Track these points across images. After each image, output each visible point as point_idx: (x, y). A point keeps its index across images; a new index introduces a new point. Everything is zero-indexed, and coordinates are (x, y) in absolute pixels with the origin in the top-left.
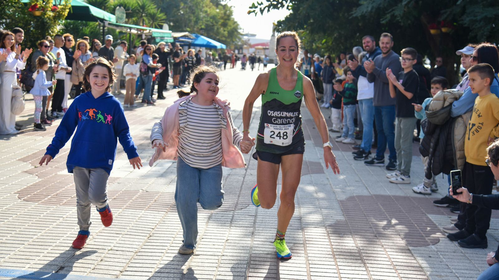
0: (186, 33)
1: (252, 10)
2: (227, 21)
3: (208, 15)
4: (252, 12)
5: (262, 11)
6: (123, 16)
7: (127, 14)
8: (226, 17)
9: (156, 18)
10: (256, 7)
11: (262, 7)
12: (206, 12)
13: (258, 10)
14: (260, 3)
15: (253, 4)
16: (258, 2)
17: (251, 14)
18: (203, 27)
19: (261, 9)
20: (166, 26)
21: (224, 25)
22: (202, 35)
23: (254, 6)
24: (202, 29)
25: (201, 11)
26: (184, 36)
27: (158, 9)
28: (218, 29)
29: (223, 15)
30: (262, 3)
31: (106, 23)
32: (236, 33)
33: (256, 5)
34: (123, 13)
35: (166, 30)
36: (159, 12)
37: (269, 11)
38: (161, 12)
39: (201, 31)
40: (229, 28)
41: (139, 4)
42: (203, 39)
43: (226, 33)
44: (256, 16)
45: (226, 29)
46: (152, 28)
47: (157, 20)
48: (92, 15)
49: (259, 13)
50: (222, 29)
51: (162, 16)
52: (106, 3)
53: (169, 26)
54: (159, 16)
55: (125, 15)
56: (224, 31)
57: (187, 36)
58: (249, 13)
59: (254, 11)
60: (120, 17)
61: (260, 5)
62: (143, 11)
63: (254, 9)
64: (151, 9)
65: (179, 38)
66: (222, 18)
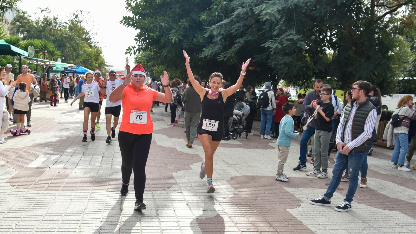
0: (72, 65)
1: (128, 51)
2: (98, 57)
3: (86, 53)
6: (33, 52)
7: (35, 50)
8: (97, 54)
9: (54, 54)
10: (131, 50)
11: (135, 49)
12: (85, 51)
13: (132, 52)
14: (133, 47)
15: (129, 47)
16: (132, 46)
17: (128, 54)
18: (81, 61)
19: (134, 51)
20: (59, 60)
21: (97, 60)
22: (81, 66)
23: (129, 49)
24: (81, 62)
25: (81, 50)
26: (71, 67)
27: (56, 48)
28: (92, 62)
29: (96, 53)
30: (135, 47)
31: (22, 57)
32: (103, 65)
33: (131, 48)
34: (33, 50)
35: (59, 62)
36: (56, 51)
38: (58, 50)
39: (81, 63)
40: (100, 61)
41: (42, 44)
42: (83, 68)
43: (97, 65)
44: (130, 55)
45: (97, 62)
46: (52, 60)
47: (55, 55)
48: (13, 51)
49: (133, 54)
50: (94, 63)
52: (18, 43)
53: (62, 59)
54: (57, 53)
55: (34, 52)
56: (96, 63)
57: (73, 67)
58: (126, 53)
59: (130, 52)
60: (31, 53)
62: (45, 49)
64: (51, 48)
65: (67, 68)
66: (95, 55)
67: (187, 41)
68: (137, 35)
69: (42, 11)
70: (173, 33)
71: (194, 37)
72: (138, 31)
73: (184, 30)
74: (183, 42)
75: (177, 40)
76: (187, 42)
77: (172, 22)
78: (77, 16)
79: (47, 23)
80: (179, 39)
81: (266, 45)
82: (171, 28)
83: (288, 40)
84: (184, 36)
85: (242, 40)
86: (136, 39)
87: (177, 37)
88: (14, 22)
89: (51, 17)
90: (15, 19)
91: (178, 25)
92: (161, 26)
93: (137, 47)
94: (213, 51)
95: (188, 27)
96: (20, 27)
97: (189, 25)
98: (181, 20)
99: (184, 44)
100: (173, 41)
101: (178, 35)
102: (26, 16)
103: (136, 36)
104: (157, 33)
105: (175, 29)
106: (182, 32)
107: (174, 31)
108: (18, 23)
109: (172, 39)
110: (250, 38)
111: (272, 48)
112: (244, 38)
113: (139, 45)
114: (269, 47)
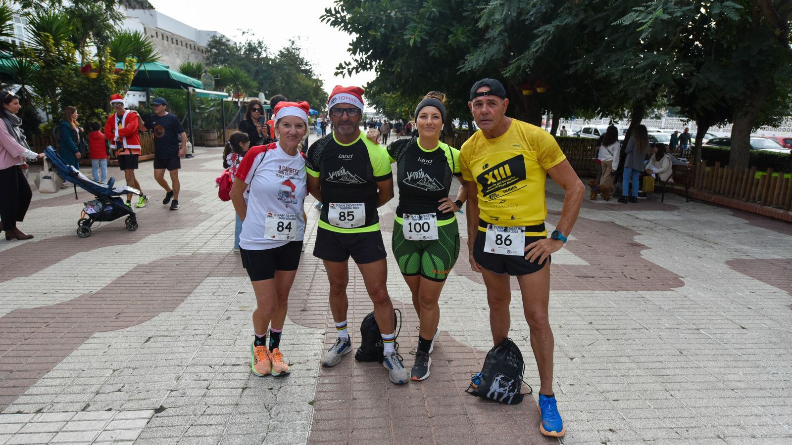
1: (339, 71)
3: (301, 86)
4: (339, 73)
5: (350, 73)
6: (212, 83)
7: (215, 80)
9: (249, 86)
10: (344, 68)
11: (351, 67)
13: (345, 71)
15: (341, 65)
16: (345, 63)
17: (339, 75)
19: (349, 69)
20: (262, 94)
23: (341, 67)
29: (315, 87)
30: (350, 64)
33: (344, 65)
34: (212, 80)
36: (251, 80)
37: (357, 72)
41: (231, 72)
44: (343, 76)
47: (252, 89)
49: (347, 74)
51: (254, 84)
53: (266, 95)
55: (214, 82)
58: (336, 74)
59: (342, 72)
60: (208, 83)
61: (348, 65)
62: (237, 79)
63: (341, 70)
64: (246, 78)
67: (435, 44)
68: (352, 43)
69: (244, 33)
70: (411, 27)
71: (450, 32)
72: (354, 36)
73: (430, 23)
74: (428, 45)
75: (419, 39)
76: (435, 46)
77: (408, 10)
79: (251, 49)
80: (422, 38)
82: (407, 21)
84: (431, 35)
85: (550, 28)
86: (349, 50)
87: (418, 36)
88: (209, 49)
89: (255, 41)
90: (209, 45)
91: (418, 14)
92: (389, 16)
93: (354, 64)
94: (488, 56)
95: (437, 14)
96: (217, 55)
97: (440, 12)
98: (425, 4)
99: (431, 48)
100: (411, 42)
101: (419, 32)
102: (224, 40)
103: (350, 44)
104: (383, 29)
105: (415, 21)
106: (426, 25)
107: (412, 24)
108: (214, 50)
109: (410, 39)
110: (569, 20)
111: (642, 24)
112: (556, 23)
113: (356, 61)
114: (636, 24)
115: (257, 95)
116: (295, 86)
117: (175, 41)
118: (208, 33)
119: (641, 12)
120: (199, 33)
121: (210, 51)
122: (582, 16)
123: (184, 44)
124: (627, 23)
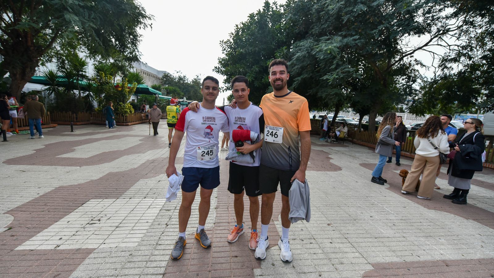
5: (223, 91)
10: (221, 89)
11: (224, 89)
20: (185, 98)
30: (223, 88)
31: (157, 95)
33: (221, 88)
37: (226, 91)
47: (181, 96)
51: (182, 94)
53: (186, 98)
61: (222, 88)
69: (177, 72)
71: (263, 78)
72: (225, 77)
75: (251, 80)
77: (247, 69)
78: (198, 77)
79: (180, 79)
80: (252, 80)
81: (325, 78)
83: (343, 73)
84: (256, 78)
85: (299, 78)
86: (223, 82)
89: (182, 76)
90: (163, 77)
91: (251, 70)
92: (239, 71)
93: (225, 88)
95: (258, 71)
96: (166, 81)
97: (259, 70)
98: (254, 67)
102: (169, 75)
103: (224, 80)
105: (249, 73)
106: (254, 74)
107: (248, 74)
108: (165, 79)
110: (306, 76)
111: (330, 79)
112: (302, 77)
113: (226, 87)
114: (327, 79)
115: (183, 98)
116: (199, 94)
117: (148, 75)
118: (162, 72)
119: (329, 75)
120: (159, 72)
121: (163, 79)
122: (311, 75)
123: (152, 76)
124: (324, 79)
